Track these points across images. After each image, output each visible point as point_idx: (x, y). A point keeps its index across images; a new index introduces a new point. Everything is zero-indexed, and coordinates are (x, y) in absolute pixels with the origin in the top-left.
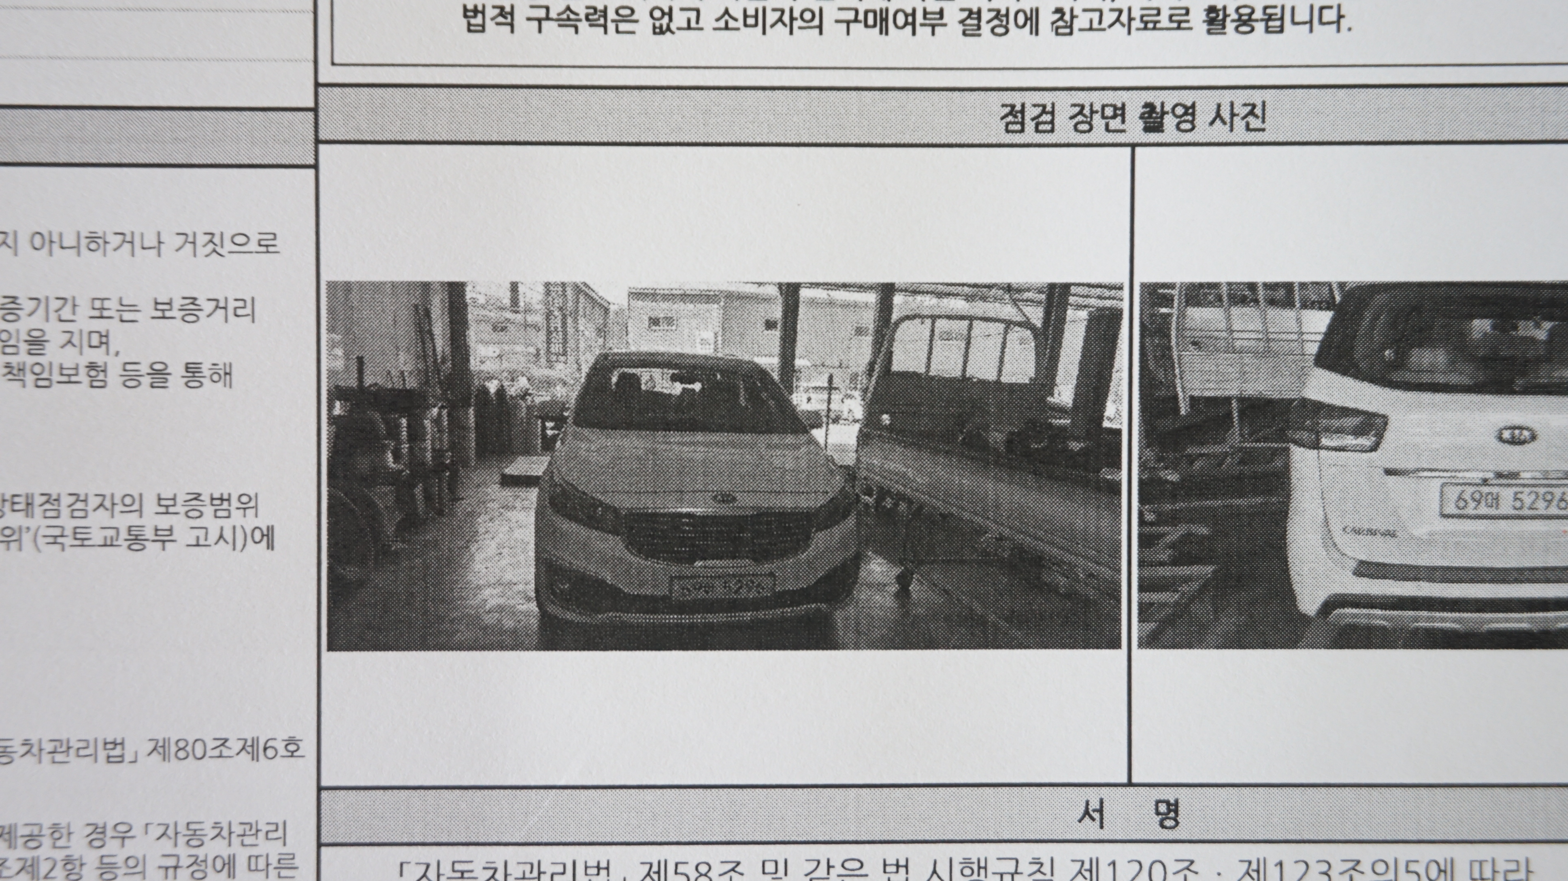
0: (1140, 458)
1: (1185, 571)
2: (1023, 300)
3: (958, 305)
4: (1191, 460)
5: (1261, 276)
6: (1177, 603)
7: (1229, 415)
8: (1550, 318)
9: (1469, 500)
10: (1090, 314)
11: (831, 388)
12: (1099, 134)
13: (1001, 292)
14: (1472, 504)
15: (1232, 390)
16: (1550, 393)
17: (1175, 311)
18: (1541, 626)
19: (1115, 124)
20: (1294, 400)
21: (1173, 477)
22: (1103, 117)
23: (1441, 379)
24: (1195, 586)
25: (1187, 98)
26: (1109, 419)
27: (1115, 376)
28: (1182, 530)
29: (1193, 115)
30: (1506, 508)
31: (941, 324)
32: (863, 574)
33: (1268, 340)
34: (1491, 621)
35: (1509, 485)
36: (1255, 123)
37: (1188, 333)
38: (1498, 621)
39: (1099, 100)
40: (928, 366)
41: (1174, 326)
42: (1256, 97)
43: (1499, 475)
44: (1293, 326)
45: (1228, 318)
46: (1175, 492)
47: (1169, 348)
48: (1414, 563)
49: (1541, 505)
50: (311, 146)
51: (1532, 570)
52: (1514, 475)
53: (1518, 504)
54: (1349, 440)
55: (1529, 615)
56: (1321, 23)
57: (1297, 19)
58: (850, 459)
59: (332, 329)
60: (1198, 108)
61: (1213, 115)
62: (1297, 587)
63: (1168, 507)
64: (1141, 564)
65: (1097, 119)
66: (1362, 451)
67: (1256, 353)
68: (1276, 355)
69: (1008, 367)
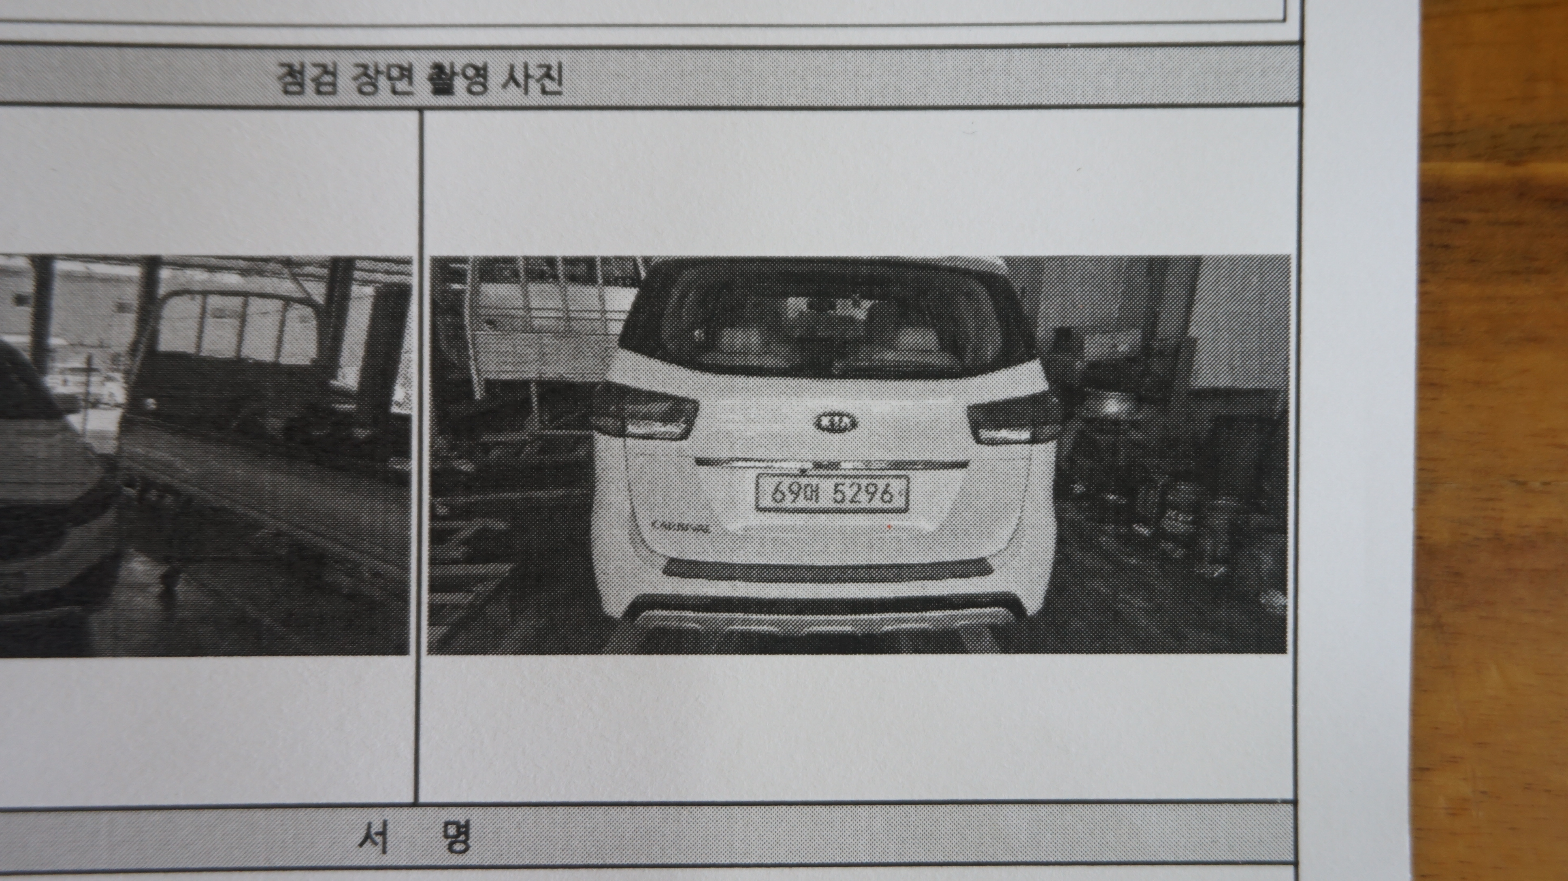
0: (432, 447)
1: (479, 569)
2: (304, 275)
3: (232, 280)
4: (487, 448)
5: (559, 251)
6: (471, 605)
7: (527, 400)
8: (870, 298)
9: (787, 493)
10: (377, 290)
11: (89, 370)
12: (384, 96)
13: (278, 267)
14: (790, 497)
15: (531, 372)
16: (871, 377)
17: (468, 288)
18: (866, 629)
19: (401, 86)
20: (597, 384)
21: (466, 467)
22: (390, 78)
23: (754, 362)
24: (492, 585)
25: (478, 58)
26: (399, 405)
27: (404, 357)
28: (477, 524)
29: (485, 77)
30: (826, 501)
31: (214, 301)
32: (123, 573)
33: (569, 319)
34: (811, 624)
35: (828, 476)
36: (550, 86)
37: (483, 311)
38: (819, 623)
39: (383, 59)
40: (199, 346)
41: (467, 303)
42: (552, 58)
43: (818, 465)
44: (595, 304)
45: (526, 295)
46: (469, 483)
47: (462, 327)
48: (729, 561)
49: (863, 497)
51: (855, 568)
52: (835, 465)
53: (839, 497)
54: (658, 428)
55: (853, 617)
58: (109, 447)
60: (491, 70)
61: (506, 76)
62: (602, 587)
63: (462, 500)
64: (433, 562)
65: (383, 82)
66: (671, 439)
67: (556, 333)
68: (578, 334)
69: (287, 348)
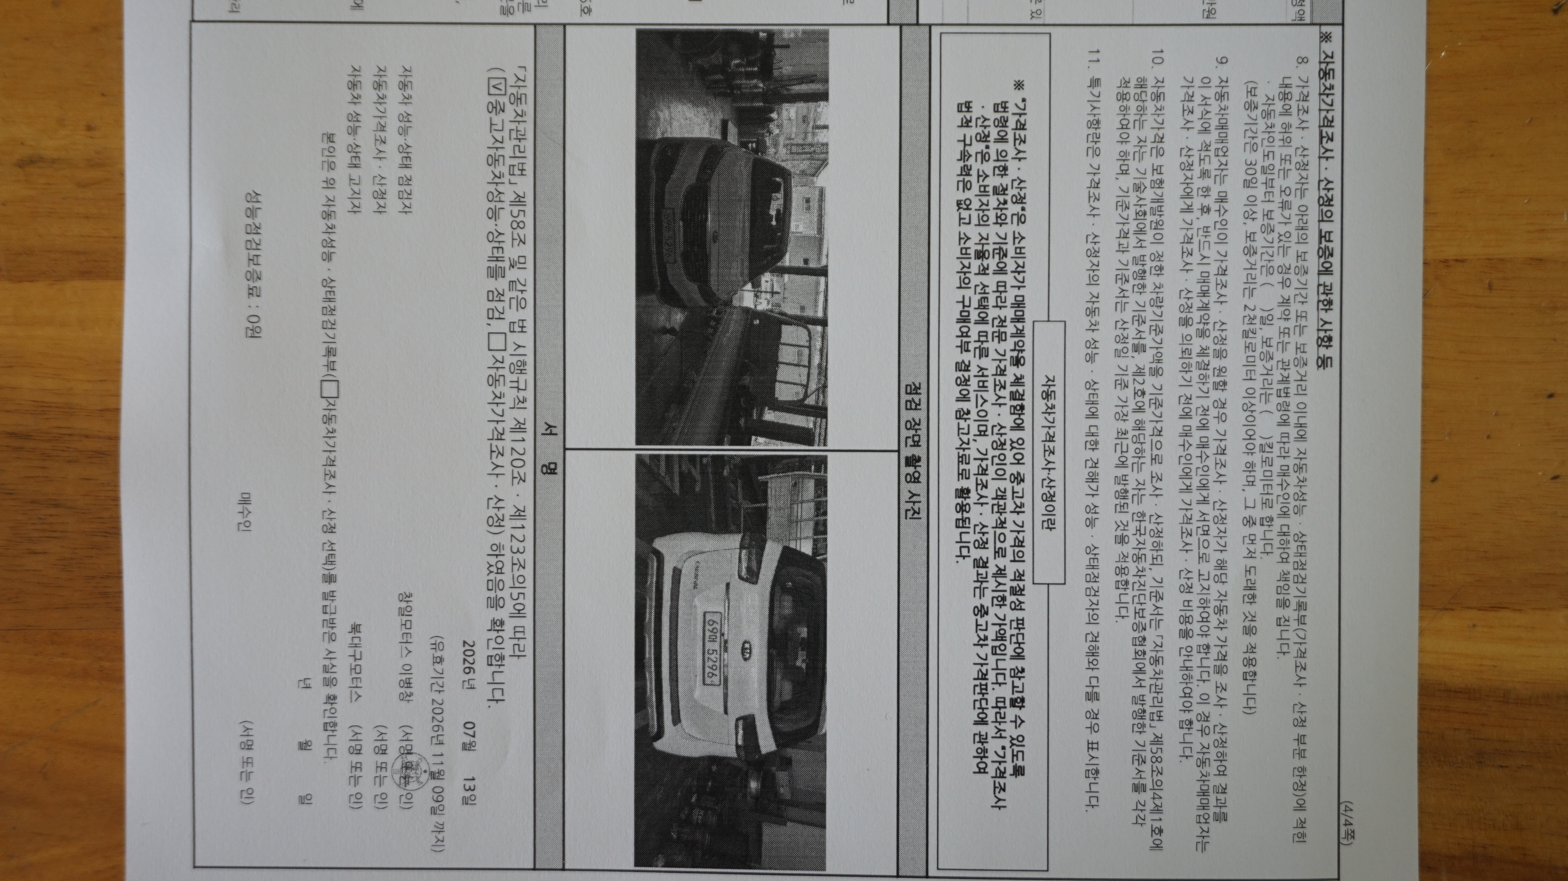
0: (735, 455)
1: (677, 479)
2: (818, 394)
3: (816, 360)
4: (735, 482)
5: (830, 518)
6: (659, 474)
7: (759, 502)
8: (807, 667)
9: (712, 627)
10: (812, 429)
11: (773, 293)
12: (905, 433)
13: (823, 382)
14: (711, 628)
15: (771, 503)
16: (768, 668)
17: (813, 473)
18: (647, 664)
19: (910, 442)
20: (766, 535)
21: (726, 473)
22: (914, 436)
23: (776, 612)
24: (669, 484)
25: (923, 479)
26: (756, 439)
27: (779, 442)
28: (698, 477)
29: (914, 482)
30: (709, 646)
31: (806, 351)
32: (676, 310)
33: (797, 522)
34: (650, 638)
35: (720, 647)
36: (910, 514)
37: (801, 480)
38: (650, 642)
39: (923, 433)
40: (784, 344)
41: (805, 473)
42: (923, 514)
43: (726, 642)
44: (805, 534)
45: (808, 501)
46: (718, 473)
47: (793, 471)
48: (680, 598)
49: (710, 664)
50: (898, 22)
51: (676, 659)
52: (726, 650)
53: (711, 652)
54: (744, 565)
55: (653, 658)
56: (961, 547)
57: (963, 535)
58: (736, 303)
59: (804, 32)
60: (918, 484)
61: (914, 492)
62: (668, 537)
63: (710, 470)
64: (680, 456)
65: (912, 432)
66: (739, 571)
67: (790, 515)
68: (789, 526)
69: (784, 386)
